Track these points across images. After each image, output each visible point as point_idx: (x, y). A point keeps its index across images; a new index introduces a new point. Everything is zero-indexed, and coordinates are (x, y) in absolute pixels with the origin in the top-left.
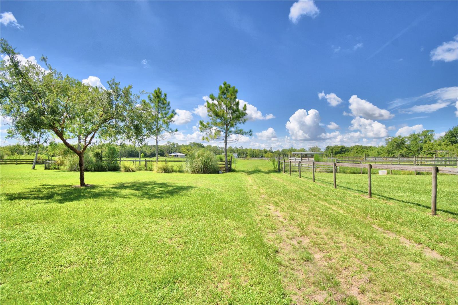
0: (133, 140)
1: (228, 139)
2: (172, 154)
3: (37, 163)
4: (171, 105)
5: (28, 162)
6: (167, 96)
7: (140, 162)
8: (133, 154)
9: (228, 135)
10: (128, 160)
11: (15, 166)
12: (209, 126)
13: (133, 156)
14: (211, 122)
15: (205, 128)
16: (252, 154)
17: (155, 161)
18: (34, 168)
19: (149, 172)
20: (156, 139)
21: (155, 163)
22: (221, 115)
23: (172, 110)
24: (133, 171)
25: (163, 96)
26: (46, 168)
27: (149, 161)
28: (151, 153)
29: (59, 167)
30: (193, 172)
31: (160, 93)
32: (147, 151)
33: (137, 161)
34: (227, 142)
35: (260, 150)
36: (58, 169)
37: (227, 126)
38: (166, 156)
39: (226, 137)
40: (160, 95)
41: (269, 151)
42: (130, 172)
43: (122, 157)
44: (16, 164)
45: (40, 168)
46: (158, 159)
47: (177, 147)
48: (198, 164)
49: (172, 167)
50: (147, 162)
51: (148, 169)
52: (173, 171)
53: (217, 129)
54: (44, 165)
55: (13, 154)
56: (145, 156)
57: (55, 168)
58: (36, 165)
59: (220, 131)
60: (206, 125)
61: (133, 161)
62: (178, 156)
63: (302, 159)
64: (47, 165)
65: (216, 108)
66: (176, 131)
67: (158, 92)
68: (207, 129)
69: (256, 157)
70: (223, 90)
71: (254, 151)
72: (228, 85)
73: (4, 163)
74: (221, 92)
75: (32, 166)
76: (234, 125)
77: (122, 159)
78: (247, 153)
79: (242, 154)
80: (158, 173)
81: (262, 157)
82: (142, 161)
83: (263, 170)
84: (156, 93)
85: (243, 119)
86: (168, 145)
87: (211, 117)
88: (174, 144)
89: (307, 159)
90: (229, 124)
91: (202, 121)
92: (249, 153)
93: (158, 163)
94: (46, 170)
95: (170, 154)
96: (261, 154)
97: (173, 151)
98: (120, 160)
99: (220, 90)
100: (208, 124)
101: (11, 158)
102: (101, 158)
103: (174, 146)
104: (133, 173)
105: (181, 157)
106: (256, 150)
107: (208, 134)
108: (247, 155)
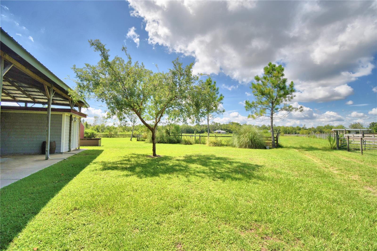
0: (192, 118)
1: (274, 116)
2: (217, 131)
3: (134, 137)
4: (219, 91)
5: (129, 136)
6: (216, 83)
7: (195, 137)
8: (190, 131)
9: (273, 112)
10: (187, 136)
11: (122, 138)
12: (254, 105)
13: (190, 133)
14: (256, 102)
15: (251, 107)
16: (285, 131)
17: (207, 136)
18: (131, 140)
19: (202, 145)
20: (207, 118)
21: (207, 138)
22: (268, 93)
23: (220, 94)
24: (191, 144)
25: (212, 84)
26: (138, 140)
27: (203, 136)
28: (201, 131)
29: (145, 139)
30: (241, 147)
31: (211, 81)
32: (198, 129)
33: (193, 136)
34: (273, 119)
35: (293, 128)
36: (144, 141)
37: (272, 103)
38: (212, 133)
39: (272, 114)
40: (211, 82)
41: (303, 128)
42: (189, 144)
43: (183, 133)
44: (123, 137)
45: (134, 139)
46: (209, 134)
47: (219, 126)
48: (245, 139)
49: (221, 141)
50: (201, 137)
51: (202, 142)
52: (222, 145)
53: (262, 107)
54: (136, 138)
55: (124, 131)
56: (198, 132)
57: (142, 141)
58: (133, 138)
59: (266, 109)
60: (251, 104)
61: (190, 136)
62: (220, 132)
63: (363, 135)
64: (138, 138)
65: (261, 87)
66: (224, 111)
67: (209, 80)
68: (252, 107)
69: (289, 133)
70: (268, 70)
71: (287, 128)
72: (273, 65)
73: (117, 136)
74: (267, 71)
75: (130, 138)
76: (280, 102)
77: (183, 134)
78: (280, 130)
79: (275, 131)
80: (210, 146)
81: (296, 133)
82: (197, 136)
83: (319, 148)
84: (208, 81)
85: (290, 96)
86: (213, 124)
87: (256, 96)
88: (217, 124)
89: (371, 135)
90: (275, 101)
91: (248, 101)
92: (281, 130)
93: (209, 138)
94: (138, 141)
95: (214, 131)
96: (294, 131)
97: (216, 129)
98: (181, 136)
99: (266, 70)
100: (253, 103)
101: (123, 134)
102: (169, 133)
103: (217, 126)
104: (191, 145)
105: (223, 133)
106: (288, 127)
107: (253, 112)
108: (280, 131)
